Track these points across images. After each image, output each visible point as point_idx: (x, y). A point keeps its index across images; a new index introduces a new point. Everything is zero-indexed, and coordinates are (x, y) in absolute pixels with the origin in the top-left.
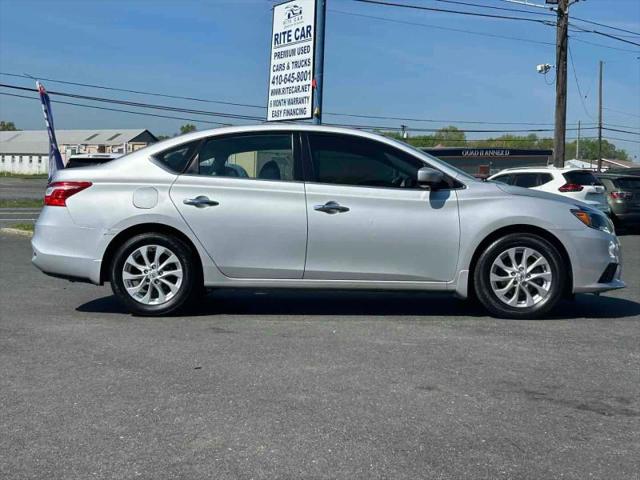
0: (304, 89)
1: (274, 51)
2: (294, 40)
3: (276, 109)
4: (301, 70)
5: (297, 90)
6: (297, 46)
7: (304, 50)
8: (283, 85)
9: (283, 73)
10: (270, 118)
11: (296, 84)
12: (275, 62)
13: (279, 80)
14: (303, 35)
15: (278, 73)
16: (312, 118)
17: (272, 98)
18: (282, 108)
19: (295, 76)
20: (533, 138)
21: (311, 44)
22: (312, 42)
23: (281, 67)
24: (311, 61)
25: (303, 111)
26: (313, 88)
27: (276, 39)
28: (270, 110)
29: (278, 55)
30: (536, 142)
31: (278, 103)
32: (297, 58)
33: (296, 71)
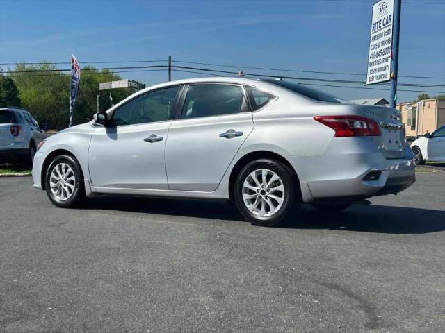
0: (387, 60)
1: (372, 36)
2: (382, 27)
3: (371, 75)
4: (385, 47)
5: (383, 61)
6: (384, 31)
7: (387, 33)
8: (376, 59)
9: (376, 50)
10: (368, 83)
11: (382, 57)
12: (372, 43)
13: (374, 55)
14: (387, 22)
15: (373, 51)
16: (390, 80)
17: (369, 68)
18: (374, 75)
19: (382, 51)
21: (391, 28)
22: (392, 26)
23: (375, 47)
24: (391, 40)
25: (385, 76)
26: (391, 58)
27: (373, 27)
28: (369, 76)
29: (374, 38)
31: (372, 71)
32: (384, 38)
33: (383, 48)
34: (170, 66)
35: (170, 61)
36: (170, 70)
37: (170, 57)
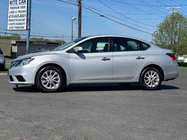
0: (23, 20)
1: (10, 7)
2: (18, 4)
3: (11, 26)
4: (22, 14)
5: (20, 20)
6: (20, 6)
7: (23, 7)
8: (14, 18)
9: (14, 14)
10: (8, 29)
11: (19, 18)
12: (10, 10)
13: (12, 16)
14: (22, 2)
15: (12, 14)
16: (27, 30)
17: (9, 22)
18: (14, 26)
19: (19, 15)
20: (42, 39)
21: (26, 5)
23: (13, 12)
24: (26, 11)
26: (27, 20)
27: (10, 3)
28: (8, 26)
29: (12, 8)
30: (43, 40)
31: (12, 24)
32: (20, 10)
33: (20, 14)
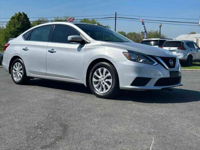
34: (116, 17)
35: (116, 15)
36: (116, 19)
37: (116, 13)
